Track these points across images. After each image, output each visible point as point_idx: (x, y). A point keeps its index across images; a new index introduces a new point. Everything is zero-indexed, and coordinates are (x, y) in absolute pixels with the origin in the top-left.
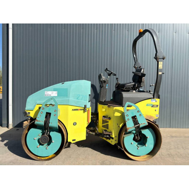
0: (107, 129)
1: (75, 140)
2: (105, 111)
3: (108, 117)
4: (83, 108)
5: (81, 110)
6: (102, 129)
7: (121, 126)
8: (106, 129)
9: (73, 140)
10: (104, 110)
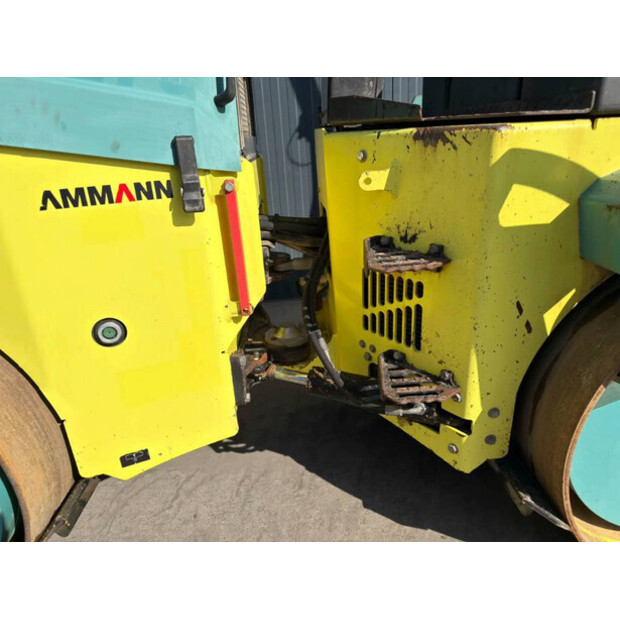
0: (410, 351)
1: (144, 456)
2: (393, 186)
3: (422, 244)
4: (164, 177)
5: (143, 191)
6: (363, 344)
7: (551, 318)
8: (402, 347)
9: (127, 461)
10: (378, 179)
